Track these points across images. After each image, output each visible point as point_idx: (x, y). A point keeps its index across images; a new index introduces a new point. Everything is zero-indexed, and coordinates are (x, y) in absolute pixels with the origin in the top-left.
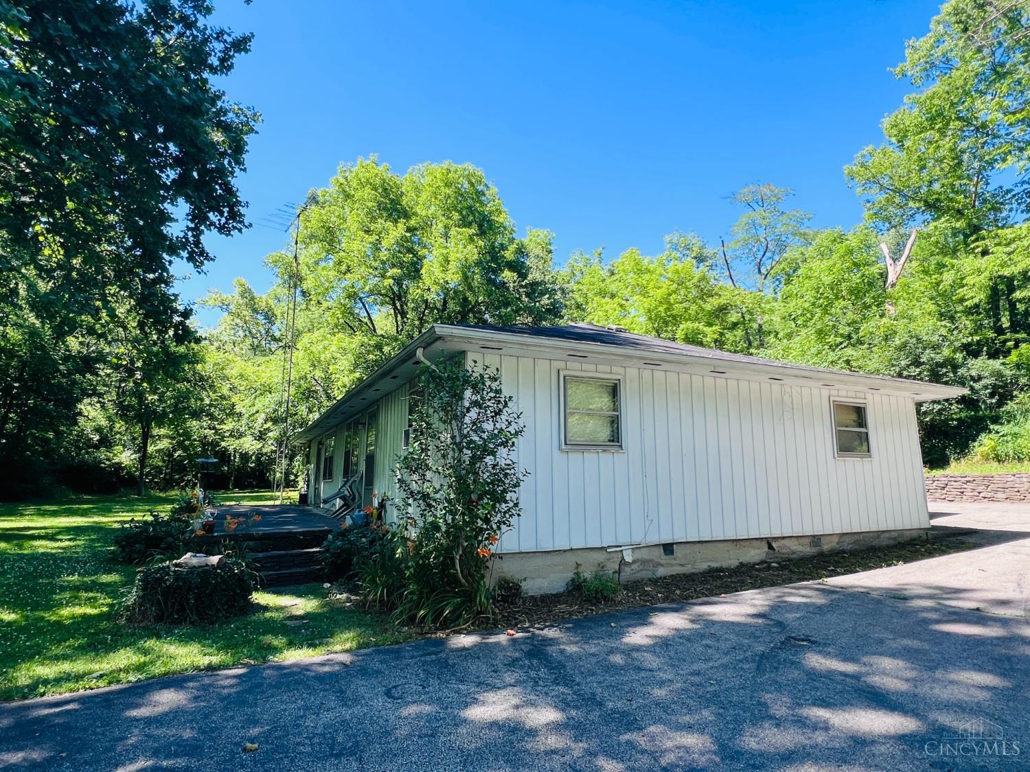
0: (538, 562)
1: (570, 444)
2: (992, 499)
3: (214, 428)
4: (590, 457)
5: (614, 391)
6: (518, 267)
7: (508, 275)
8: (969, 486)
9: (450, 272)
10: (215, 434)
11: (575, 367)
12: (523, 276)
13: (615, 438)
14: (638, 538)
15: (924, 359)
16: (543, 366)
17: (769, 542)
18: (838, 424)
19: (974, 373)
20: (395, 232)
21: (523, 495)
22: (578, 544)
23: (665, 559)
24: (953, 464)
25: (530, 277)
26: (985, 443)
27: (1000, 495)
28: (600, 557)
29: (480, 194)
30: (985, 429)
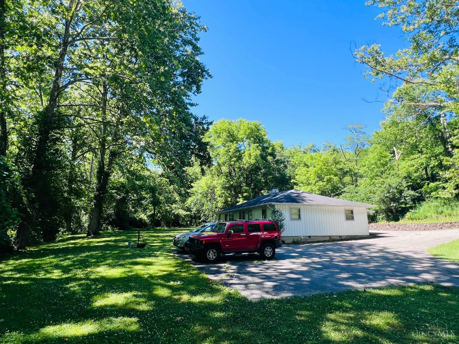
0: (288, 238)
1: (292, 219)
2: (406, 230)
3: (169, 206)
4: (295, 221)
5: (299, 210)
6: (272, 155)
7: (269, 158)
8: (401, 227)
9: (252, 159)
10: (170, 208)
11: (292, 206)
12: (274, 158)
13: (300, 218)
14: (304, 235)
15: (391, 191)
16: (287, 206)
17: (330, 236)
18: (346, 214)
19: (405, 195)
20: (234, 146)
21: (285, 227)
22: (294, 235)
23: (309, 239)
24: (400, 220)
25: (277, 158)
26: (408, 215)
27: (408, 229)
28: (297, 238)
29: (259, 130)
30: (408, 211)
